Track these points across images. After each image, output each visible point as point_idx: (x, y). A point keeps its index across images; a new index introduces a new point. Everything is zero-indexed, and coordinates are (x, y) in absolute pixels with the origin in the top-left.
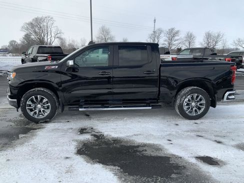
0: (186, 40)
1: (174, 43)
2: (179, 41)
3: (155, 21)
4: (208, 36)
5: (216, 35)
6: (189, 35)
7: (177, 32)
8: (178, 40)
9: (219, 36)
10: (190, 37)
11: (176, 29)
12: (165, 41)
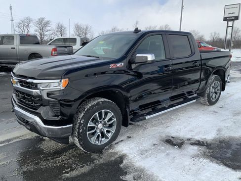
0: (57, 31)
1: (46, 33)
2: (52, 32)
3: (11, 8)
4: (78, 28)
5: (85, 27)
6: (60, 25)
7: (48, 23)
8: (50, 30)
9: (87, 28)
10: (61, 28)
11: (46, 20)
12: (36, 31)
